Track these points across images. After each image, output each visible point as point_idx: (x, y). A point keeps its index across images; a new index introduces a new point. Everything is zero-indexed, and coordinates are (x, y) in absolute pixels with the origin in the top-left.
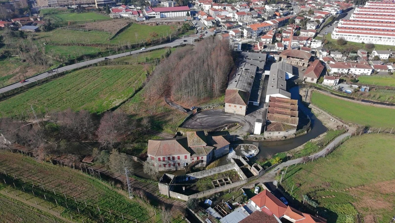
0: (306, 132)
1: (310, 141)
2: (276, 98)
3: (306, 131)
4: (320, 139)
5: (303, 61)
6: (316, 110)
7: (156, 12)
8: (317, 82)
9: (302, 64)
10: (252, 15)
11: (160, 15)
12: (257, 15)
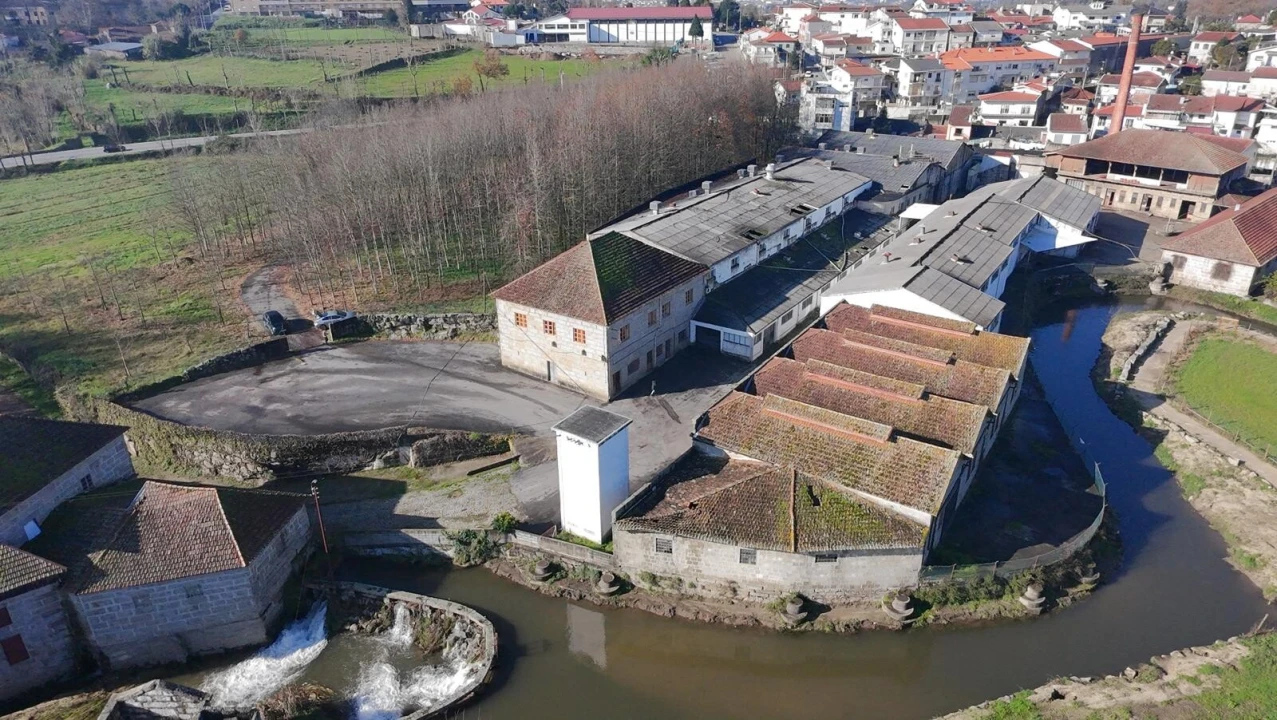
0: (1028, 600)
1: (1043, 692)
2: (873, 316)
3: (1030, 592)
4: (1160, 697)
5: (1180, 186)
6: (1191, 441)
7: (572, 19)
8: (1256, 290)
9: (1178, 205)
10: (975, 34)
11: (585, 30)
12: (999, 37)
